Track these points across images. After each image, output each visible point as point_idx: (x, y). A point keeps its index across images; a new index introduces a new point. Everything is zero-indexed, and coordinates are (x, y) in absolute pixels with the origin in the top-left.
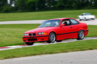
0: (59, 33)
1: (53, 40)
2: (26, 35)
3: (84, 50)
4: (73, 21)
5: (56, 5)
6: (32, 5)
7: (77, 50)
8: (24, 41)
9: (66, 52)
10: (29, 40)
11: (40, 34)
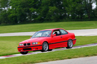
0: (51, 43)
1: (46, 49)
2: (20, 45)
3: (63, 59)
4: (63, 32)
5: (37, 19)
6: (14, 18)
7: (57, 60)
8: (19, 50)
9: (47, 61)
10: (24, 49)
11: (34, 43)
